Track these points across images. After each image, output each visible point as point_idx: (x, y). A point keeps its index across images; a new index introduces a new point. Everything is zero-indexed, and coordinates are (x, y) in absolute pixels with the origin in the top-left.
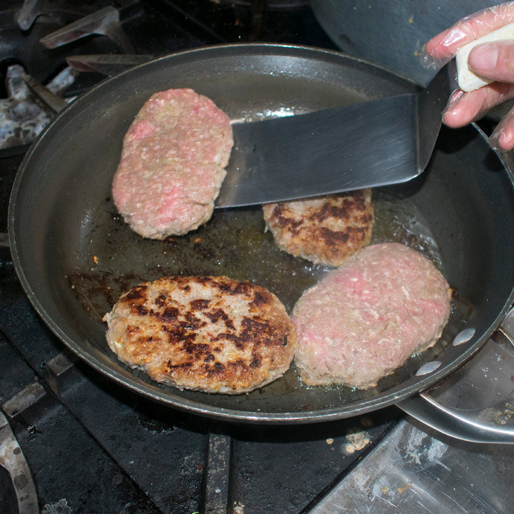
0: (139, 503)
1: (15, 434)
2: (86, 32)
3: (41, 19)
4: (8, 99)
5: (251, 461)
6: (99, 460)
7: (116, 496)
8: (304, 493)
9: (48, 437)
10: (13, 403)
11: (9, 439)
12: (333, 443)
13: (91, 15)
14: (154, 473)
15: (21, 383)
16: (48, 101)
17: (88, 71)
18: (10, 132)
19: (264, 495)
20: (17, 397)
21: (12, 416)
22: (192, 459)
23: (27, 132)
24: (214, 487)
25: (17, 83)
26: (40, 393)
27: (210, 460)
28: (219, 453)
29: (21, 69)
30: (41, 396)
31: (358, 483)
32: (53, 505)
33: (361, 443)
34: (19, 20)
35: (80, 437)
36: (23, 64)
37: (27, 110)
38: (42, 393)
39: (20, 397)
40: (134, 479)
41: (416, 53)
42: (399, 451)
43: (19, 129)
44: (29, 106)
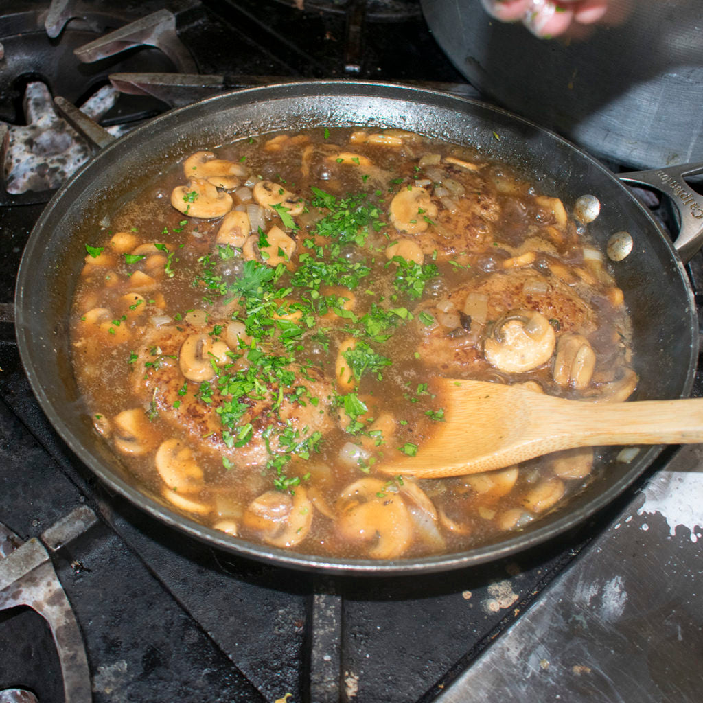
0: (221, 669)
1: (57, 573)
2: (134, 43)
3: (73, 24)
4: (28, 127)
5: (366, 618)
6: (167, 610)
7: (191, 658)
8: (435, 662)
9: (100, 577)
10: (55, 531)
11: (50, 578)
12: (471, 598)
13: (139, 21)
14: (238, 630)
15: (62, 506)
16: (88, 132)
17: (137, 93)
18: (32, 170)
19: (383, 663)
20: (61, 524)
21: (55, 550)
22: (288, 613)
23: (55, 170)
24: (323, 652)
25: (39, 105)
26: (90, 519)
27: (316, 616)
28: (327, 608)
29: (44, 87)
30: (92, 523)
31: (509, 653)
32: (108, 668)
33: (507, 599)
34: (47, 25)
35: (142, 578)
36: (45, 81)
37: (53, 141)
38: (93, 519)
39: (64, 524)
40: (213, 637)
41: (571, 86)
42: (561, 612)
43: (44, 166)
44: (55, 136)
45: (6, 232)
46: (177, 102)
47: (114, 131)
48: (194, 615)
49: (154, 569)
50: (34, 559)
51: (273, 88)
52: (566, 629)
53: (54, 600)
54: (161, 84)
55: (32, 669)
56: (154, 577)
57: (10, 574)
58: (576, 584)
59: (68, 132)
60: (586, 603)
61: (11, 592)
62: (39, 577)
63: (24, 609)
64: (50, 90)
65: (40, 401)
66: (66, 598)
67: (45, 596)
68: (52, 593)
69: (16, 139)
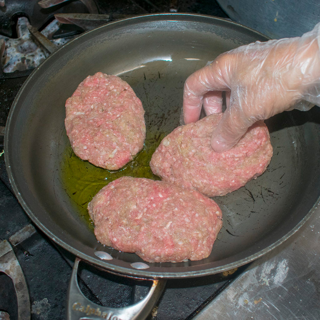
1: (16, 256)
4: (18, 39)
8: (195, 300)
9: (37, 258)
10: (16, 237)
11: (13, 259)
15: (21, 224)
16: (42, 43)
17: (68, 23)
18: (19, 60)
19: (170, 300)
20: (19, 233)
21: (15, 245)
23: (29, 60)
24: (140, 295)
25: (24, 28)
26: (33, 231)
29: (27, 19)
30: (33, 233)
31: (230, 297)
32: (39, 302)
35: (57, 259)
36: (27, 17)
37: (29, 46)
39: (20, 233)
40: (89, 287)
41: (276, 20)
42: (256, 277)
43: (24, 58)
44: (31, 44)
46: (87, 27)
47: (59, 41)
50: (5, 250)
52: (258, 285)
53: (15, 269)
54: (79, 19)
55: (7, 302)
58: (264, 263)
60: (268, 272)
62: (7, 258)
64: (29, 21)
67: (11, 267)
69: (11, 44)
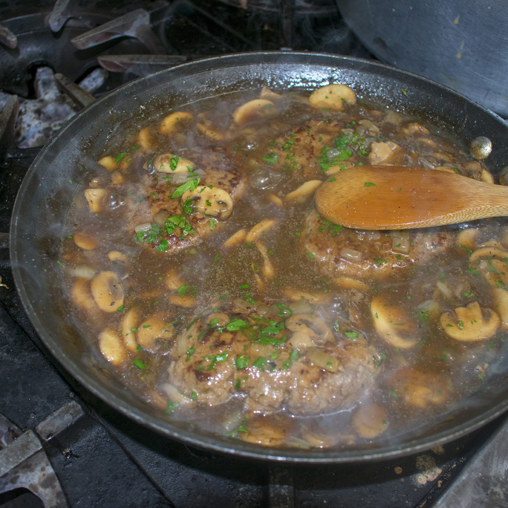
1: (49, 460)
2: (117, 34)
3: (71, 23)
4: (37, 100)
6: (144, 490)
9: (87, 462)
10: (48, 424)
11: (43, 464)
12: (402, 473)
13: (121, 18)
15: (55, 400)
17: (119, 70)
18: (39, 132)
20: (52, 417)
21: (47, 440)
22: (247, 491)
23: (56, 132)
25: (46, 84)
26: (78, 412)
27: (272, 495)
28: (281, 487)
29: (50, 71)
30: (78, 417)
33: (433, 473)
34: (50, 22)
35: (122, 463)
36: (52, 67)
37: (56, 111)
38: (80, 413)
39: (55, 417)
41: (459, 56)
42: (481, 485)
43: (49, 129)
44: (58, 107)
45: (15, 178)
48: (167, 494)
49: (132, 454)
50: (29, 449)
51: (225, 58)
52: (486, 500)
53: (47, 483)
54: (138, 63)
56: (133, 461)
57: (8, 462)
58: (492, 460)
59: (68, 103)
60: (501, 476)
61: (9, 478)
62: (34, 464)
63: (22, 491)
65: (28, 313)
66: (58, 481)
67: (39, 480)
68: (46, 477)
69: (28, 109)
